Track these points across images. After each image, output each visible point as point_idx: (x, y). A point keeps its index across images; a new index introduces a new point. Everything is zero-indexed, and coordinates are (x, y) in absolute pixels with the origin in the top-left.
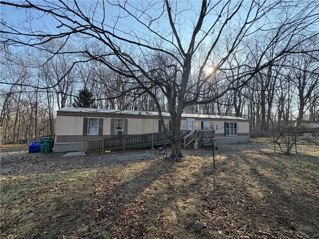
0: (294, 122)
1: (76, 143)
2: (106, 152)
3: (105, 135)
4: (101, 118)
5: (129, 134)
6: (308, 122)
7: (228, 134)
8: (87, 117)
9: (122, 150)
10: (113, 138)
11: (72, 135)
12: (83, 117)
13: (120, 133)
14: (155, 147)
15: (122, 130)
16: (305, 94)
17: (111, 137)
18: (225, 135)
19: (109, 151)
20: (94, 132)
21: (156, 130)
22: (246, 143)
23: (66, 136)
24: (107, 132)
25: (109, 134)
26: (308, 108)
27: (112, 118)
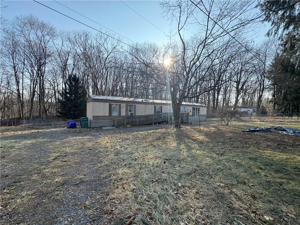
0: (232, 107)
1: (105, 121)
2: (128, 126)
3: (122, 116)
4: (120, 104)
5: (136, 115)
6: (240, 107)
7: (194, 115)
8: (111, 103)
9: (136, 125)
10: (127, 117)
11: (102, 115)
12: (109, 103)
13: (132, 114)
14: (155, 123)
15: (132, 112)
16: (240, 87)
17: (126, 117)
18: (193, 116)
19: (130, 126)
20: (115, 114)
21: (153, 113)
22: (205, 121)
23: (98, 116)
24: (123, 114)
25: (125, 115)
26: (241, 97)
27: (126, 104)
